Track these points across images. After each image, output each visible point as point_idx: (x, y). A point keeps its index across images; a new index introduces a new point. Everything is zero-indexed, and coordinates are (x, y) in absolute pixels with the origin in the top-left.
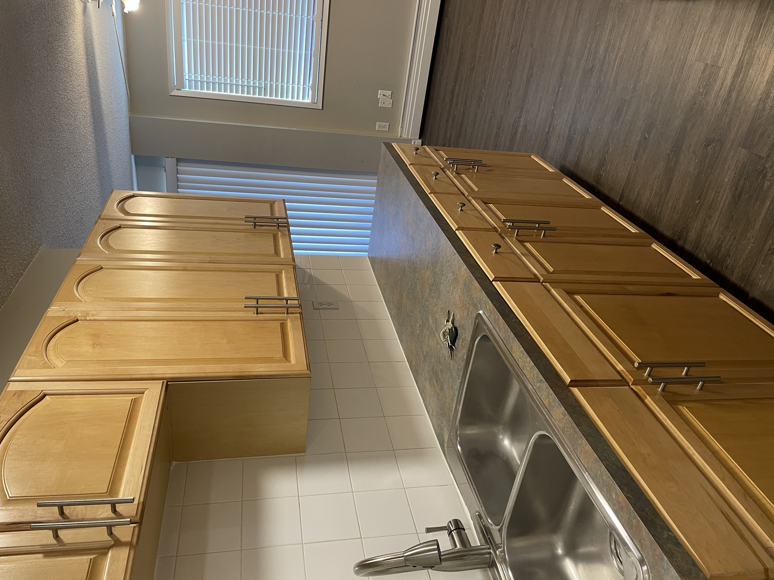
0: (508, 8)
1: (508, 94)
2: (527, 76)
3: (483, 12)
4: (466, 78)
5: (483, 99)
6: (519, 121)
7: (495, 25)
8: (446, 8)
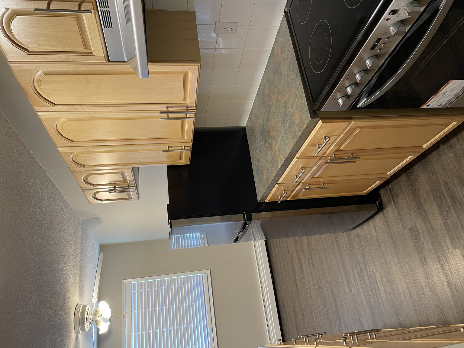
0: (308, 273)
1: (328, 315)
2: (333, 298)
3: (297, 284)
4: (302, 324)
5: (317, 329)
6: (341, 326)
7: (305, 286)
8: (278, 296)
